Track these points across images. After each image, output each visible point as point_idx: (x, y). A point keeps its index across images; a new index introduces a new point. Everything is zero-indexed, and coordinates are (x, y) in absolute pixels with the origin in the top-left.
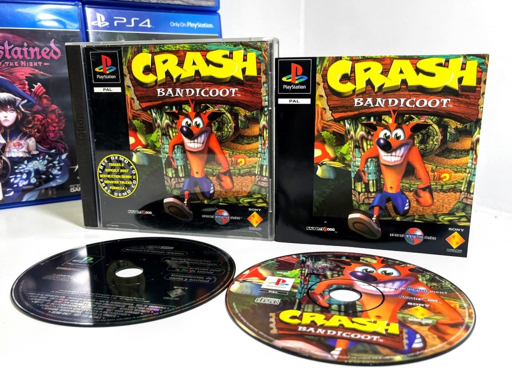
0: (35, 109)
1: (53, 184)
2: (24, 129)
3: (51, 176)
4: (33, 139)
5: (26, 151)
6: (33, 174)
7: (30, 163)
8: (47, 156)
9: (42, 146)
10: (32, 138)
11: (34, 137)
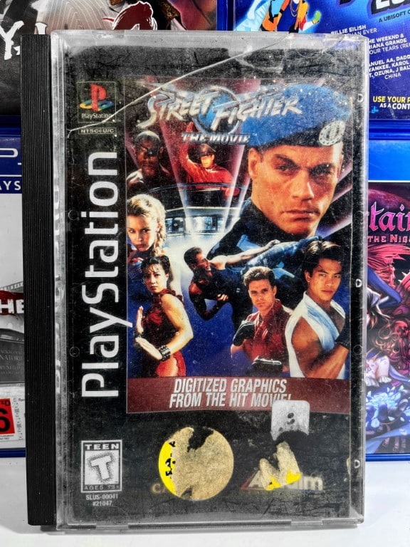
0: (398, 312)
1: (403, 432)
2: (377, 343)
3: (402, 419)
4: (386, 359)
5: (373, 376)
6: (376, 414)
7: (375, 396)
8: (402, 387)
9: (398, 370)
10: (386, 357)
11: (389, 357)
